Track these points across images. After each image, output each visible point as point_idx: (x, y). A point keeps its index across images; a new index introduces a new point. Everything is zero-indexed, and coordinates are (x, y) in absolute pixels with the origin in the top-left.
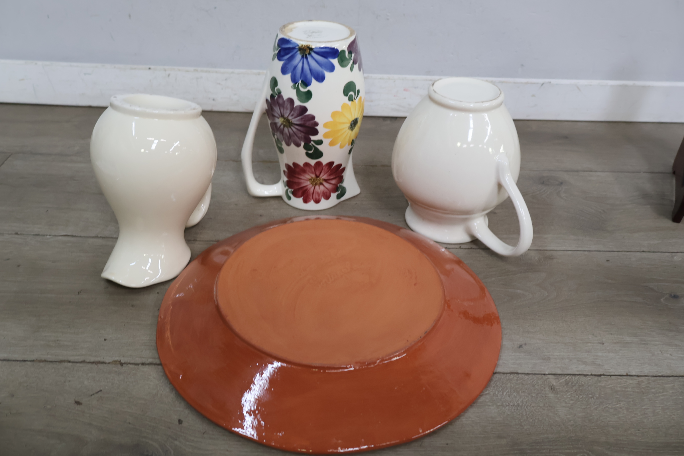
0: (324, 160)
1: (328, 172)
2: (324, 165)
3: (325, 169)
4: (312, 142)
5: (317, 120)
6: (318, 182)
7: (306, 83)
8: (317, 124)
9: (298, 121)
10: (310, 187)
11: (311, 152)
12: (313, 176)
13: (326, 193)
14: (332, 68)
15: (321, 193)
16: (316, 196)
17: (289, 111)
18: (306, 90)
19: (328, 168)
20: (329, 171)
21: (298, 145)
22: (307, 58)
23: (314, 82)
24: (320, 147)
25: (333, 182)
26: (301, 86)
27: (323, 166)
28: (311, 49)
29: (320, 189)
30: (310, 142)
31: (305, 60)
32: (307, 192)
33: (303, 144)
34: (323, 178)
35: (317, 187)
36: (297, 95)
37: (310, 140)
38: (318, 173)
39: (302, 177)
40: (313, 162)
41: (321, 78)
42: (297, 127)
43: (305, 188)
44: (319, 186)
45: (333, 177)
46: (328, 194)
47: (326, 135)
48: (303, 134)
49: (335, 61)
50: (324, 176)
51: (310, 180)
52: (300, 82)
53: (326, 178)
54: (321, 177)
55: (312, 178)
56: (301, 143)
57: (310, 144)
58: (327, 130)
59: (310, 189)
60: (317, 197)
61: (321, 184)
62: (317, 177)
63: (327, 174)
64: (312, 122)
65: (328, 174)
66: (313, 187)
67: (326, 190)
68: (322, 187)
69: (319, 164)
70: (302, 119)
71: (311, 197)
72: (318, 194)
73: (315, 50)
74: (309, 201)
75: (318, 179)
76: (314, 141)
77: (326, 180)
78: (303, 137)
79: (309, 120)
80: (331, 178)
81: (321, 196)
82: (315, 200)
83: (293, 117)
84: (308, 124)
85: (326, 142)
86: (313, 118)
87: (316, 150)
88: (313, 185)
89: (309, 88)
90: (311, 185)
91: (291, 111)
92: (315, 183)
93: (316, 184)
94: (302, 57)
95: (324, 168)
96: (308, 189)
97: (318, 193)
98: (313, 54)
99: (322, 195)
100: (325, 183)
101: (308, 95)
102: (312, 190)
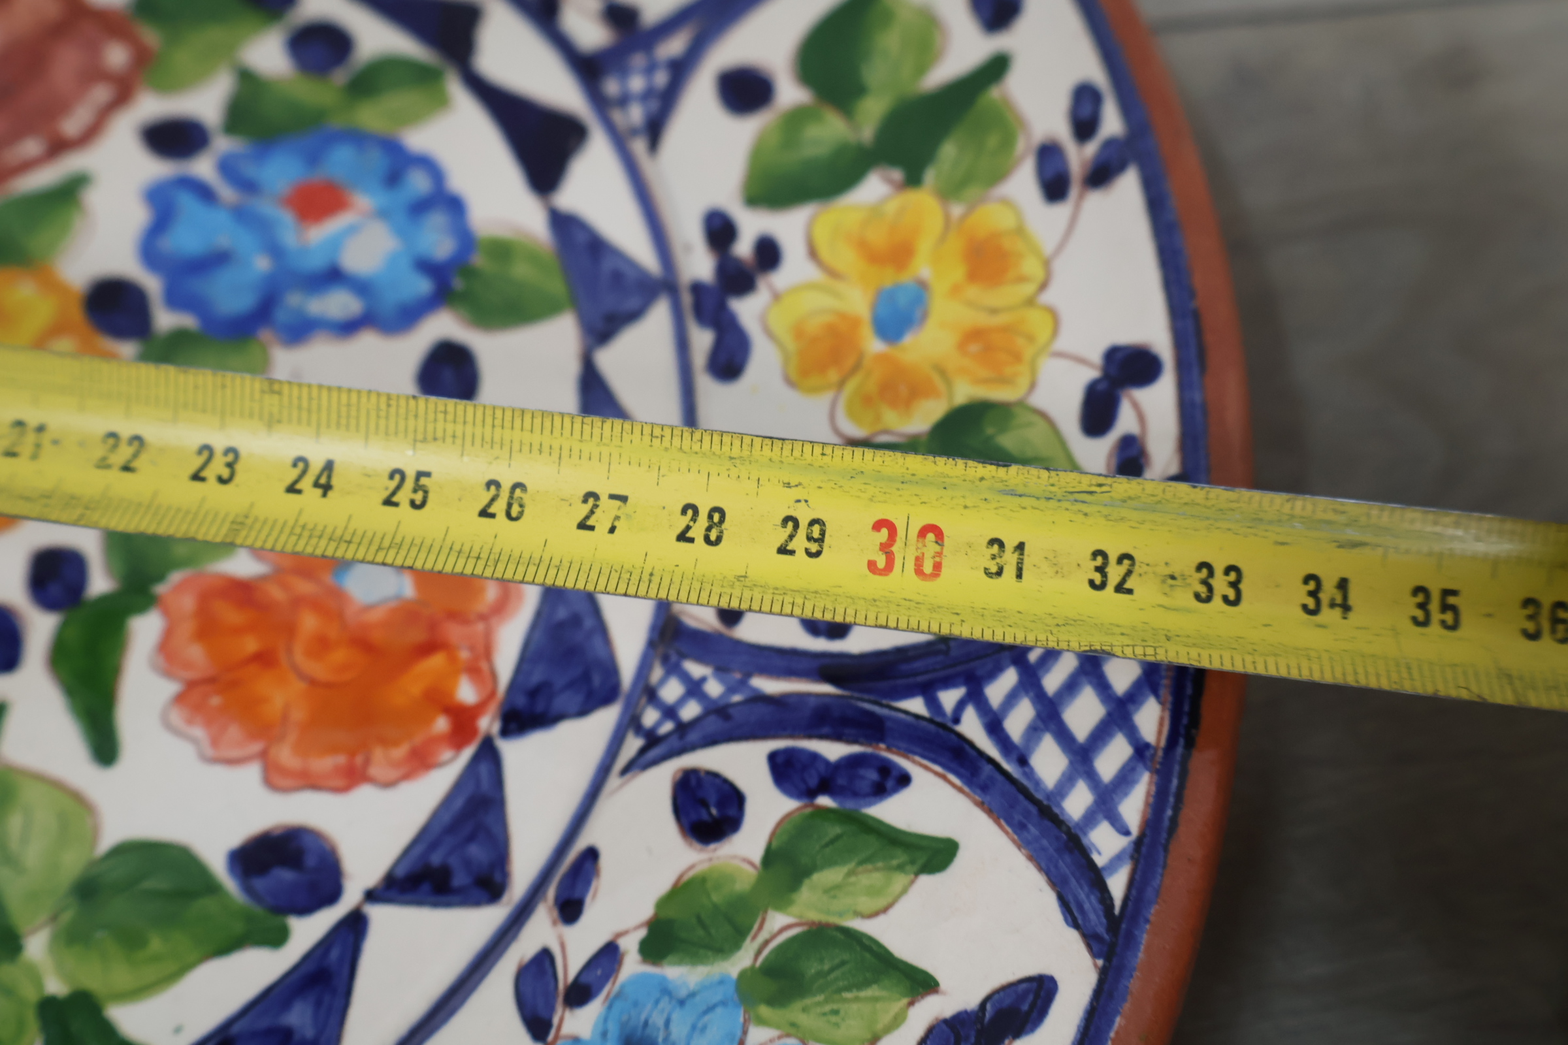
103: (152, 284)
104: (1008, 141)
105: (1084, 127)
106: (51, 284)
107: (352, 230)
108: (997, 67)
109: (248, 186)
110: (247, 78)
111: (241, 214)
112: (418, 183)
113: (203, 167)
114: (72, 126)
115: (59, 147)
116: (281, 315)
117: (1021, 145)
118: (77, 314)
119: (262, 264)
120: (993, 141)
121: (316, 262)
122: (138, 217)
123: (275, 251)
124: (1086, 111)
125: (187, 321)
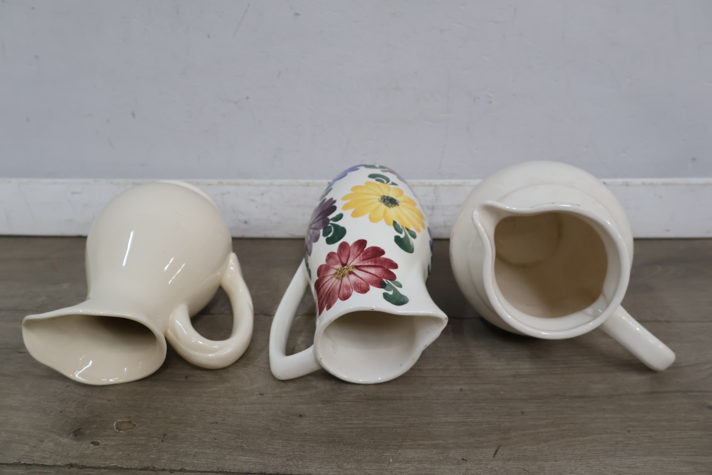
0: (350, 239)
1: (359, 255)
2: (351, 246)
3: (354, 251)
4: (331, 222)
5: (335, 199)
6: (347, 272)
8: (334, 202)
10: (336, 285)
11: (330, 235)
12: (339, 266)
13: (360, 284)
19: (358, 250)
20: (361, 254)
24: (340, 223)
25: (372, 270)
27: (350, 248)
30: (328, 223)
34: (352, 264)
35: (345, 279)
37: (329, 220)
39: (327, 279)
40: (335, 248)
43: (330, 291)
44: (348, 277)
45: (370, 264)
46: (364, 286)
47: (345, 207)
48: (321, 221)
50: (354, 262)
51: (335, 273)
53: (358, 265)
54: (350, 264)
56: (320, 233)
57: (329, 226)
58: (347, 202)
60: (346, 292)
61: (351, 273)
62: (344, 265)
63: (358, 258)
64: (330, 203)
65: (360, 258)
66: (340, 282)
67: (360, 279)
68: (352, 277)
69: (344, 246)
71: (337, 296)
72: (347, 287)
74: (335, 303)
75: (346, 267)
76: (332, 219)
77: (357, 267)
78: (321, 224)
80: (366, 264)
81: (351, 289)
82: (342, 296)
84: (327, 208)
85: (347, 214)
87: (337, 227)
88: (339, 280)
90: (337, 280)
93: (343, 276)
95: (352, 249)
96: (334, 288)
99: (353, 287)
100: (356, 272)
102: (338, 287)
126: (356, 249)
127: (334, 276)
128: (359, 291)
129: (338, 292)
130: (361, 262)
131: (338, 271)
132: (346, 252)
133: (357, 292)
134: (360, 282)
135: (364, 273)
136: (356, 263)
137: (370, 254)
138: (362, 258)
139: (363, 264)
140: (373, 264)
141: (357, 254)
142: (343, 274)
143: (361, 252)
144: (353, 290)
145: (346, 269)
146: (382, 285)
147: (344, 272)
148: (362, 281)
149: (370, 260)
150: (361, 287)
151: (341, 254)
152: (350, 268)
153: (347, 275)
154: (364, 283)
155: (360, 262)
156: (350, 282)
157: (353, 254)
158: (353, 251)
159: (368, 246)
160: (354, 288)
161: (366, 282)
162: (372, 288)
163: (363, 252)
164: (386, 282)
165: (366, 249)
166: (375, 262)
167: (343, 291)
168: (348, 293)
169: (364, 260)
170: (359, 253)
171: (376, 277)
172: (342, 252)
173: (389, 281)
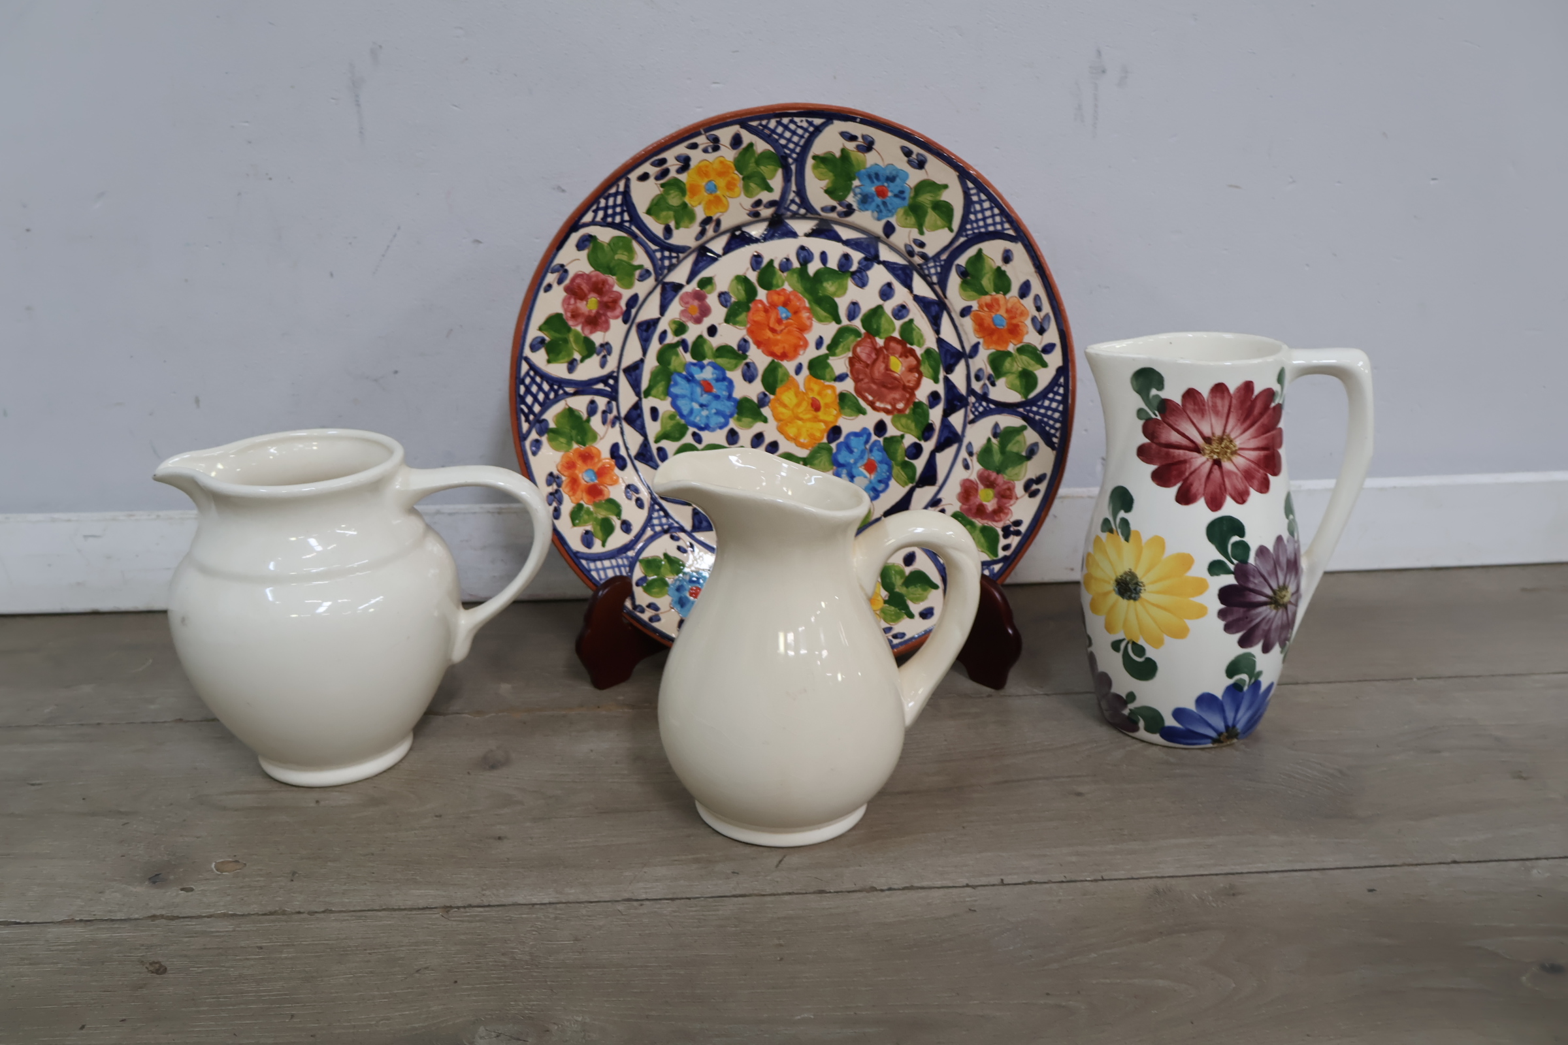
0: (1201, 514)
1: (1191, 474)
2: (1201, 497)
3: (1198, 485)
4: (1232, 567)
5: (1221, 624)
6: (1215, 445)
7: (1235, 690)
8: (1222, 614)
9: (1260, 614)
10: (1235, 430)
11: (1235, 539)
12: (1227, 465)
13: (1195, 411)
14: (1179, 713)
15: (1208, 412)
16: (1223, 405)
17: (1274, 626)
18: (1237, 677)
19: (1191, 485)
20: (1187, 474)
21: (1262, 551)
22: (1227, 727)
23: (1219, 693)
24: (1215, 554)
25: (1175, 437)
26: (1245, 681)
27: (1204, 495)
28: (1214, 741)
29: (1211, 425)
30: (1237, 566)
31: (1230, 723)
32: (1242, 415)
33: (1252, 560)
34: (1204, 459)
35: (1218, 432)
36: (1254, 662)
37: (1235, 571)
38: (1216, 472)
39: (1253, 455)
40: (1230, 508)
41: (1206, 700)
42: (1262, 599)
43: (1248, 423)
44: (1213, 434)
45: (1177, 452)
46: (1190, 406)
47: (1201, 587)
48: (1251, 586)
49: (1170, 722)
50: (1201, 462)
51: (1234, 453)
52: (1246, 688)
53: (1195, 454)
54: (1208, 460)
55: (1230, 459)
56: (1255, 560)
57: (1235, 562)
58: (1198, 599)
59: (1236, 425)
60: (1219, 402)
61: (1208, 440)
62: (1217, 463)
63: (1193, 469)
64: (1230, 618)
65: (1190, 467)
66: (1228, 431)
67: (1195, 421)
68: (1207, 431)
69: (1215, 503)
70: (1251, 621)
71: (1234, 401)
73: (1210, 740)
74: (1239, 389)
75: (1215, 457)
76: (1228, 572)
77: (1196, 449)
78: (1252, 579)
79: (1239, 620)
80: (1181, 452)
81: (1210, 404)
82: (1226, 394)
83: (1268, 618)
84: (1239, 612)
85: (1200, 570)
86: (1228, 628)
87: (1222, 549)
88: (1228, 436)
89: (1231, 682)
90: (1232, 436)
91: (1270, 629)
92: (1223, 446)
93: (1221, 439)
94: (1234, 726)
95: (1201, 490)
96: (1239, 424)
97: (1217, 413)
98: (1213, 734)
99: (1207, 408)
100: (1199, 440)
101: (1232, 670)
102: (1232, 422)
103: (842, 439)
104: (894, 621)
105: (895, 636)
106: (837, 417)
107: (866, 477)
108: (911, 616)
109: (871, 451)
110: (902, 437)
111: (863, 452)
112: (880, 487)
113: (874, 438)
114: (878, 404)
115: (872, 404)
116: (840, 469)
117: (892, 623)
118: (831, 425)
119: (852, 461)
120: (893, 618)
121: (854, 471)
122: (857, 429)
123: (856, 463)
124: (899, 636)
125: (834, 450)
126: (1194, 489)
127: (1237, 448)
128: (1197, 396)
129: (1232, 410)
130: (1190, 457)
131: (1228, 455)
132: (1211, 488)
133: (1200, 393)
134: (1195, 414)
135: (1187, 434)
136: (1196, 458)
137: (1175, 473)
138: (1188, 466)
139: (1187, 452)
140: (1172, 450)
141: (1193, 475)
142: (1221, 444)
143: (1187, 478)
144: (1208, 400)
145: (1214, 453)
146: (1165, 406)
147: (1220, 447)
148: (1191, 416)
149: (1175, 460)
150: (1195, 404)
151: (1221, 489)
152: (1208, 452)
153: (1214, 438)
154: (1188, 412)
155: (1192, 458)
156: (1211, 420)
157: (1200, 480)
158: (1201, 485)
159: (1173, 491)
160: (1204, 405)
161: (1185, 415)
162: (1178, 400)
163: (1184, 477)
164: (1157, 413)
165: (1179, 485)
166: (1168, 454)
167: (1223, 406)
168: (1216, 397)
169: (1185, 462)
170: (1191, 478)
171: (1171, 423)
172: (1218, 491)
173: (1153, 416)
